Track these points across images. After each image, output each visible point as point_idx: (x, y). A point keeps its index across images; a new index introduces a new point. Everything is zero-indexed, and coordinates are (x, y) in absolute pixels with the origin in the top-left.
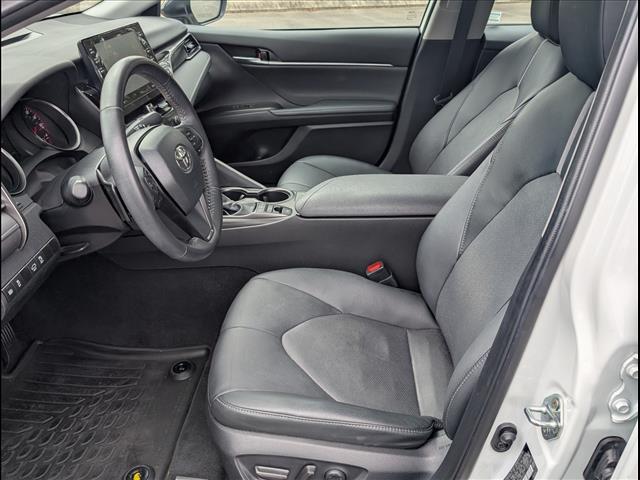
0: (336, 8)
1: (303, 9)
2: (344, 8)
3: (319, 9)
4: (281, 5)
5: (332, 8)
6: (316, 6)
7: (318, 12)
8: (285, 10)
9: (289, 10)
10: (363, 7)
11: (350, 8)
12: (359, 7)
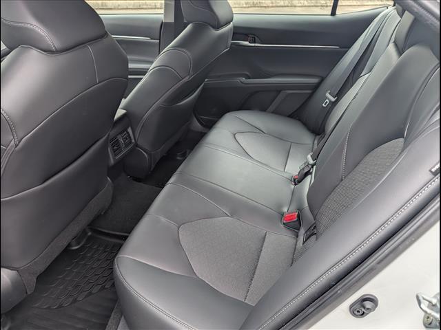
0: (285, 6)
1: (261, 7)
2: (291, 6)
3: (272, 7)
4: (246, 4)
5: (282, 6)
6: (271, 5)
7: (273, 8)
8: (248, 7)
9: (251, 7)
10: (305, 6)
11: (295, 6)
12: (302, 6)
